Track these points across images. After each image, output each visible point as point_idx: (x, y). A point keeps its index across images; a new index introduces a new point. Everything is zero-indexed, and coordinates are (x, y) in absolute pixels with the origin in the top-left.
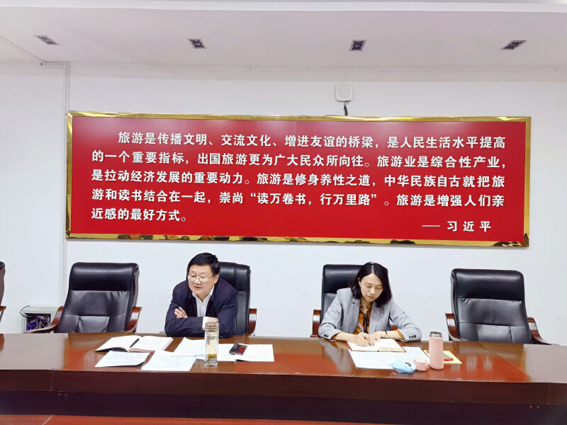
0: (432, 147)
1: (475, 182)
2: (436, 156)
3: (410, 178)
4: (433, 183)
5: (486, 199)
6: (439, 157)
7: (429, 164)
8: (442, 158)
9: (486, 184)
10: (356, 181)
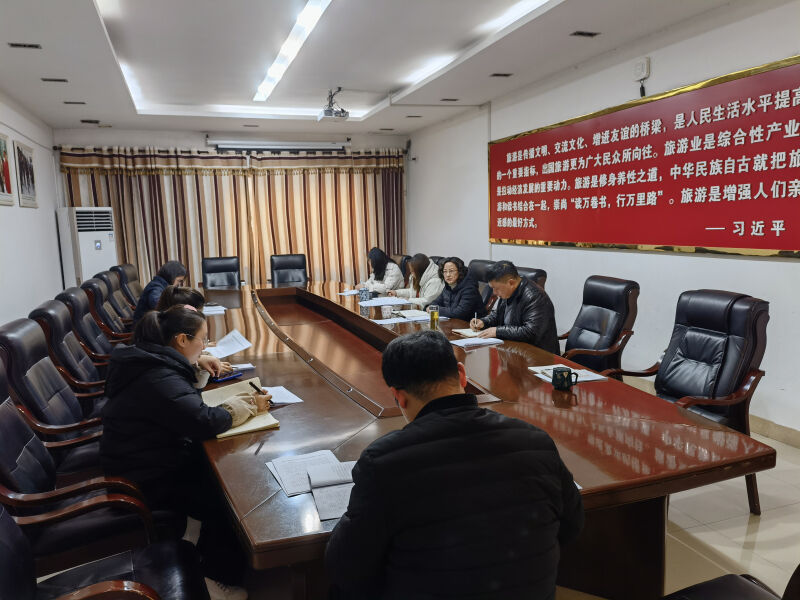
0: (719, 119)
1: (768, 163)
2: (724, 131)
3: (695, 166)
4: (719, 170)
5: (781, 186)
6: (727, 132)
7: (716, 144)
8: (730, 133)
9: (781, 164)
10: (646, 177)
